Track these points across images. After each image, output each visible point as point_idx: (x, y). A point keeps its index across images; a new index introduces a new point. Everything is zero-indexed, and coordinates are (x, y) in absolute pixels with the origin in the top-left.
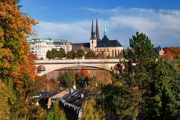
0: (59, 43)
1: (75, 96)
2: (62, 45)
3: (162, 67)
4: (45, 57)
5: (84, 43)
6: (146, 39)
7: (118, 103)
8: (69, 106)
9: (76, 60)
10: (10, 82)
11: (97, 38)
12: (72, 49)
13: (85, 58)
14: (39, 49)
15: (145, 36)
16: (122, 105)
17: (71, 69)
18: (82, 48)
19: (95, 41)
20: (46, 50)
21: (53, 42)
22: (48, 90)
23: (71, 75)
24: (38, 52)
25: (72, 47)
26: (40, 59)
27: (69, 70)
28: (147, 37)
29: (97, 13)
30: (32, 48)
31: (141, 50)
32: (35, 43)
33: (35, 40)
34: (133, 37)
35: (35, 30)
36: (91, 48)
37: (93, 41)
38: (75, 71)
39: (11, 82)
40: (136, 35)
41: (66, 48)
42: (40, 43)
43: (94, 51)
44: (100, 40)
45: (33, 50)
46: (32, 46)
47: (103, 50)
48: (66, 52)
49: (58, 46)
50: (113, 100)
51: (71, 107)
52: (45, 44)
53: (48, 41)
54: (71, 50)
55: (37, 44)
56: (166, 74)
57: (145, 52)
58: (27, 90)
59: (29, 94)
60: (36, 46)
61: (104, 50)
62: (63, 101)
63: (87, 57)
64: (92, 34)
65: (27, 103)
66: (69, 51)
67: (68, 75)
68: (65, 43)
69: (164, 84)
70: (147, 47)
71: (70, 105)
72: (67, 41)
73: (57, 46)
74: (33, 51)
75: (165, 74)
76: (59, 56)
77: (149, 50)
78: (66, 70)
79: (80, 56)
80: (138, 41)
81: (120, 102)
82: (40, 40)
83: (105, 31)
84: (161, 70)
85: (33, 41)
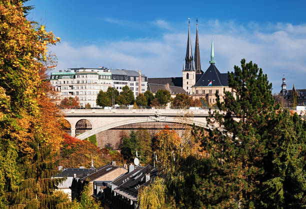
0: (122, 78)
1: (136, 178)
2: (128, 82)
3: (286, 126)
4: (94, 104)
5: (172, 78)
6: (258, 74)
7: (202, 191)
8: (121, 196)
9: (153, 111)
10: (11, 150)
11: (196, 69)
12: (148, 88)
13: (172, 108)
14: (84, 87)
15: (257, 67)
16: (209, 195)
17: (145, 127)
18: (168, 87)
19: (193, 74)
20: (96, 90)
21: (110, 74)
22: (92, 166)
23: (143, 138)
24: (81, 93)
25: (148, 85)
26: (84, 107)
27: (140, 129)
28: (261, 69)
29: (197, 21)
30: (70, 86)
31: (248, 92)
32: (76, 76)
33: (75, 70)
34: (236, 68)
35: (51, 53)
36: (185, 88)
37: (188, 74)
38: (151, 132)
39: (13, 149)
40: (241, 64)
41: (135, 87)
42: (85, 76)
43: (191, 93)
44: (202, 72)
45: (72, 89)
46: (70, 82)
47: (207, 92)
48: (135, 94)
49: (120, 83)
50: (194, 185)
51: (126, 199)
52: (95, 78)
53: (101, 72)
54: (146, 90)
55: (80, 79)
56: (293, 138)
57: (255, 97)
58: (39, 164)
59: (43, 172)
60: (78, 82)
61: (211, 91)
62: (114, 187)
63: (176, 105)
64: (188, 60)
65: (38, 189)
66: (142, 92)
67: (137, 138)
68: (135, 77)
69: (288, 157)
70: (260, 88)
71: (124, 194)
72: (138, 73)
73: (118, 83)
74: (71, 91)
75: (291, 139)
76: (121, 103)
77: (263, 94)
78: (133, 129)
79: (161, 103)
80: (242, 76)
81: (206, 190)
82: (87, 70)
83: (213, 55)
84: (285, 132)
85: (73, 72)
